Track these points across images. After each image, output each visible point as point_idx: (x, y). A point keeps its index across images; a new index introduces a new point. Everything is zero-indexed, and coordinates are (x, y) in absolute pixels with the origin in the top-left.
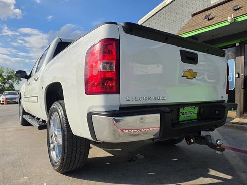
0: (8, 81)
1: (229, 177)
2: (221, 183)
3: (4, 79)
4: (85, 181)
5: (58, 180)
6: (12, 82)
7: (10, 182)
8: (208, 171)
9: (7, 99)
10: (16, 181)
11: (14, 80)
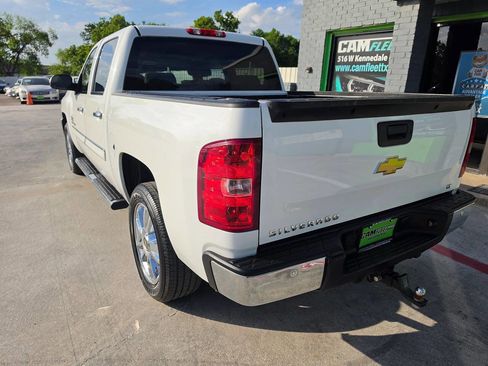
0: (24, 46)
1: (429, 322)
2: (413, 333)
3: (17, 42)
4: (198, 318)
5: (156, 316)
6: (34, 50)
7: (84, 316)
8: (398, 307)
9: (31, 93)
10: (91, 315)
11: (37, 43)
